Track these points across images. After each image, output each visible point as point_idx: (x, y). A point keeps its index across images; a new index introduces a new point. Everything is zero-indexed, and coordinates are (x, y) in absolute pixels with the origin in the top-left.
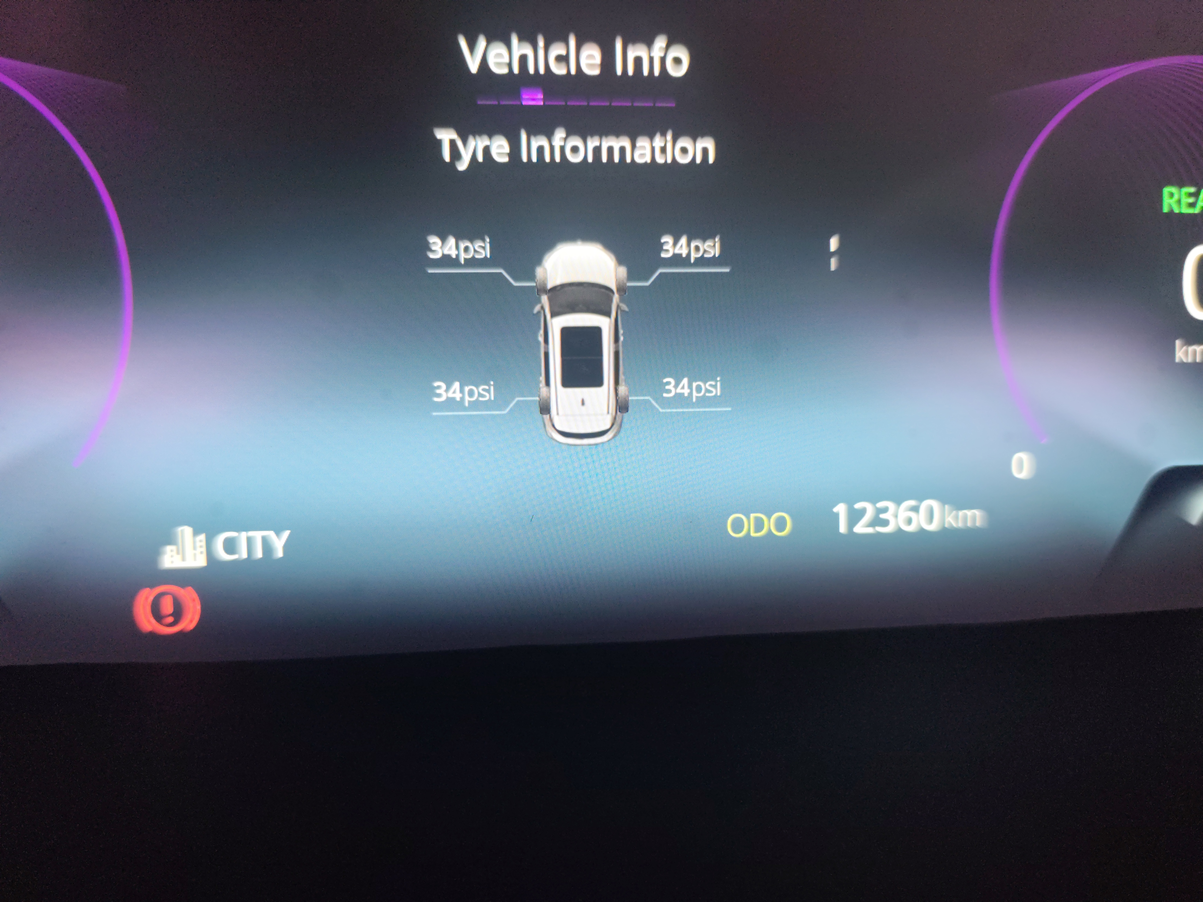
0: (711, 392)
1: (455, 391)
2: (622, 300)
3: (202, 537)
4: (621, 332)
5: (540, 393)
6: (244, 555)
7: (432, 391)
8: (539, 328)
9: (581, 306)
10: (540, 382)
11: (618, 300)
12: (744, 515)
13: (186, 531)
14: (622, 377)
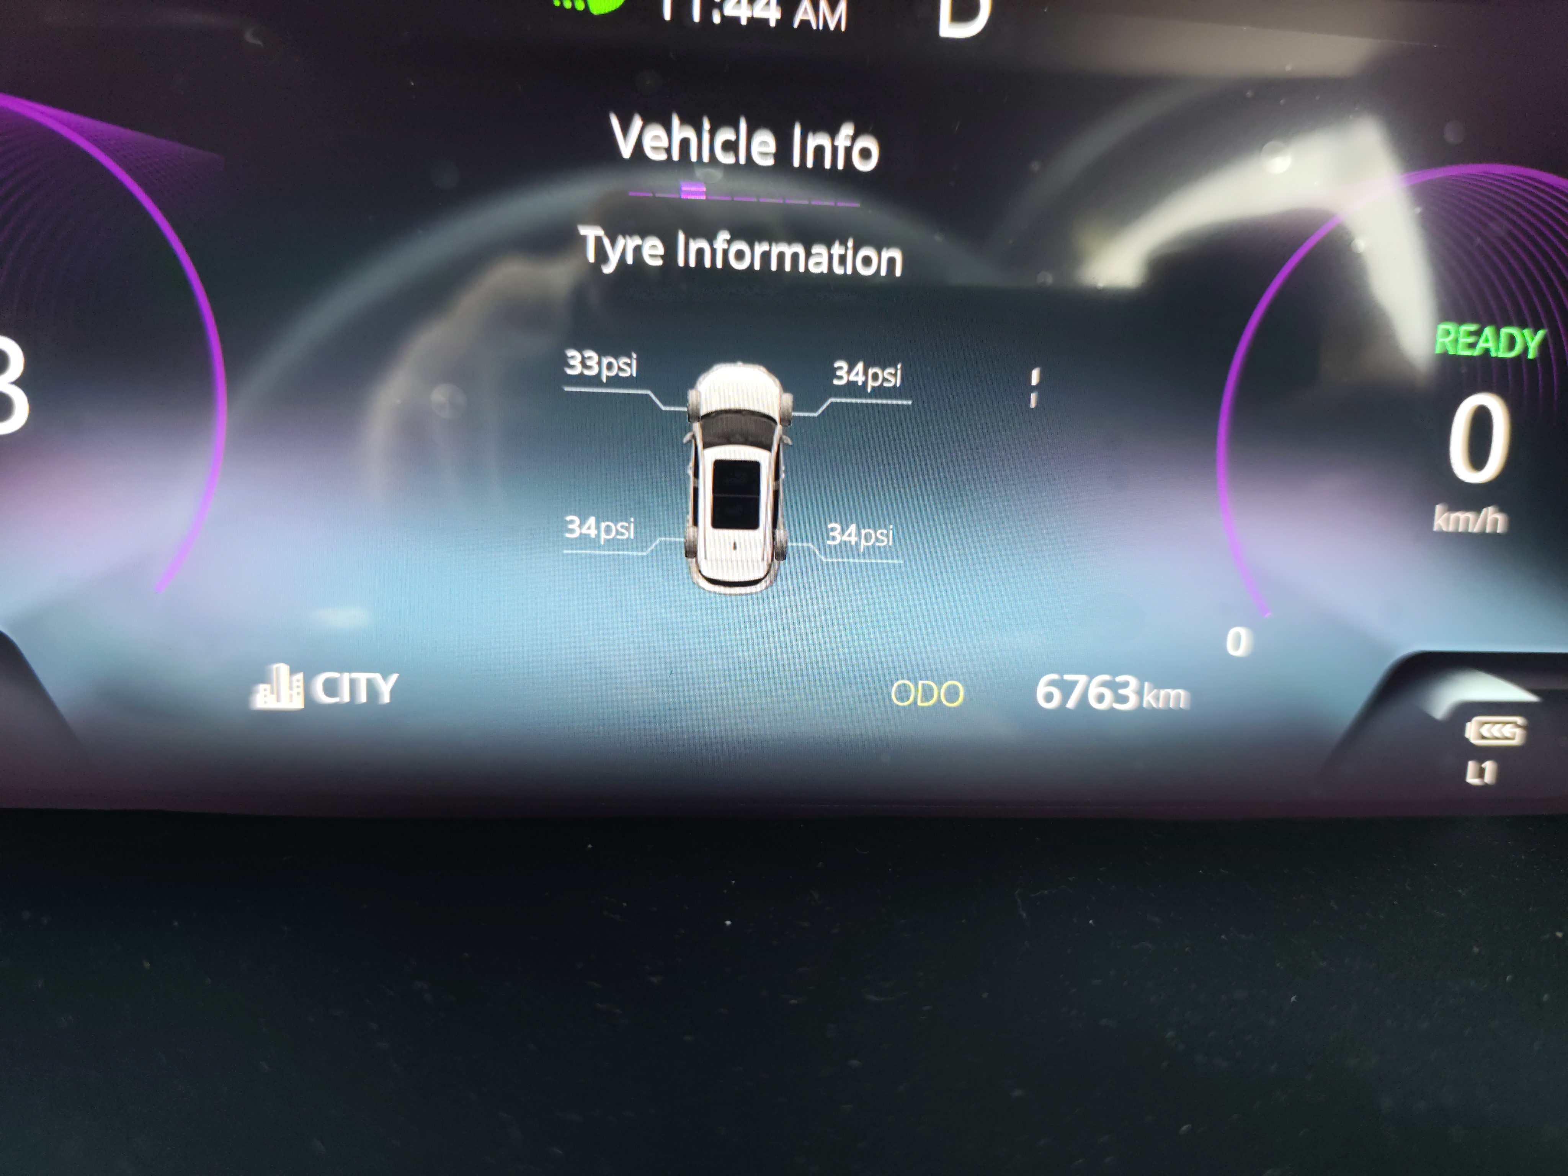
0: (882, 541)
1: (590, 527)
2: (785, 432)
3: (300, 676)
4: (782, 468)
5: (687, 533)
6: (346, 699)
7: (564, 527)
8: (689, 460)
9: (738, 436)
10: (687, 521)
11: (781, 432)
12: (912, 682)
13: (282, 669)
14: (780, 520)
